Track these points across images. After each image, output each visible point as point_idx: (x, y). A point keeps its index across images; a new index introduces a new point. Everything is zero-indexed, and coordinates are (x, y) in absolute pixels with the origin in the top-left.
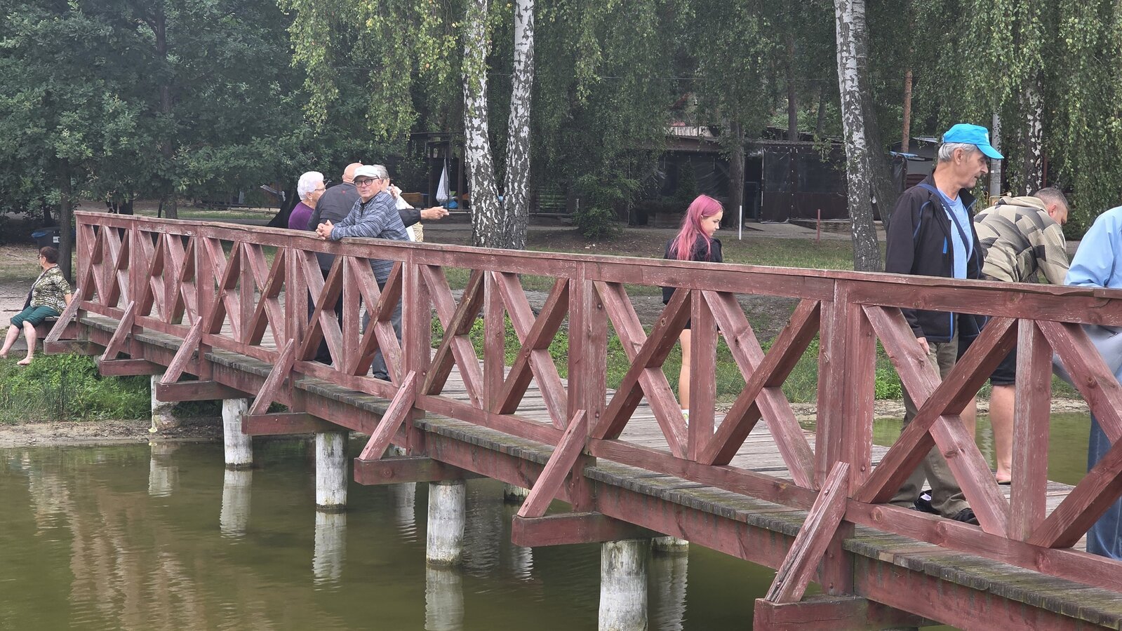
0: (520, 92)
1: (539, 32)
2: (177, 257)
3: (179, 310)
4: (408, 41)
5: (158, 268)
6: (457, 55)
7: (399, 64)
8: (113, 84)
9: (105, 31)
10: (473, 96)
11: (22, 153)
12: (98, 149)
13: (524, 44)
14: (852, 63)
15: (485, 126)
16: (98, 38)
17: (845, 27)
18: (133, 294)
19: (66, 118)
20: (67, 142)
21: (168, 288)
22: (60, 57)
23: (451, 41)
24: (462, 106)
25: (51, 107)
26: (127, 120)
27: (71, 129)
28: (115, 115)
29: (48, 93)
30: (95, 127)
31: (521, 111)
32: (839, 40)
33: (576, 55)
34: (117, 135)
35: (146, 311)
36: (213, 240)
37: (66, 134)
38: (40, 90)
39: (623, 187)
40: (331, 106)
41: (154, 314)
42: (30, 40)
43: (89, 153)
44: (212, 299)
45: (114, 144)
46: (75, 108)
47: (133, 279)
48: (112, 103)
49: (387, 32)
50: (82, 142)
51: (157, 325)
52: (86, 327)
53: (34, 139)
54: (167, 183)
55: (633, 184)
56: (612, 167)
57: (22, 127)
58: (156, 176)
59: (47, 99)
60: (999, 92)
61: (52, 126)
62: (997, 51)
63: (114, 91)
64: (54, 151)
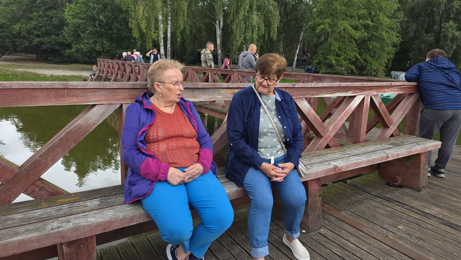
0: (169, 42)
1: (171, 33)
2: (111, 66)
3: (112, 74)
4: (150, 34)
5: (109, 67)
6: (158, 36)
7: (149, 38)
8: (105, 39)
9: (103, 30)
10: (161, 43)
11: (91, 50)
12: (103, 50)
13: (169, 35)
14: (219, 40)
15: (163, 48)
16: (102, 32)
17: (218, 34)
18: (106, 71)
19: (98, 44)
20: (98, 48)
21: (110, 70)
22: (96, 34)
23: (157, 34)
24: (159, 45)
25: (95, 42)
26: (107, 45)
27: (98, 46)
28: (105, 44)
29: (95, 40)
30: (103, 46)
31: (169, 46)
32: (217, 36)
33: (177, 37)
34: (106, 47)
35: (108, 74)
36: (116, 63)
37: (98, 47)
38: (93, 40)
39: (190, 59)
40: (141, 44)
41: (109, 74)
42: (91, 31)
43: (102, 50)
44: (116, 72)
45: (106, 49)
46: (99, 43)
47: (106, 69)
48: (105, 42)
49: (147, 32)
50: (100, 48)
51: (109, 76)
52: (100, 76)
53: (93, 48)
54: (115, 55)
55: (192, 58)
56: (189, 55)
57: (91, 46)
58: (113, 54)
59: (94, 42)
60: (238, 44)
61: (95, 46)
62: (237, 39)
63: (105, 40)
64: (96, 50)
